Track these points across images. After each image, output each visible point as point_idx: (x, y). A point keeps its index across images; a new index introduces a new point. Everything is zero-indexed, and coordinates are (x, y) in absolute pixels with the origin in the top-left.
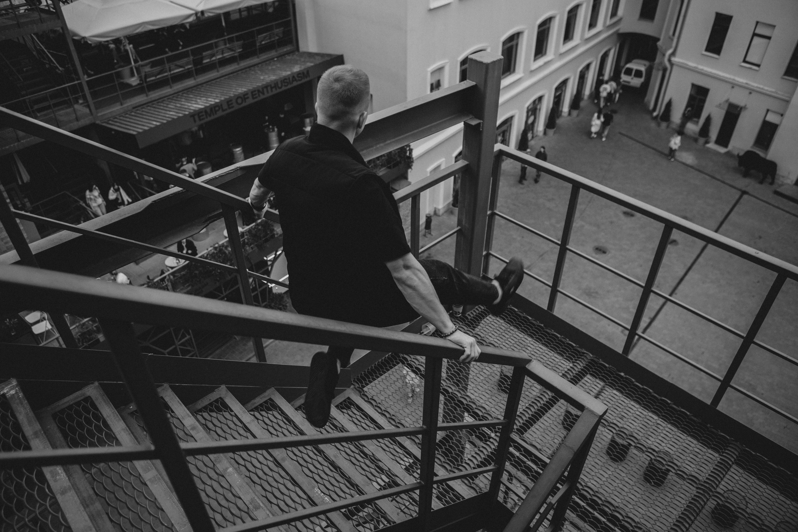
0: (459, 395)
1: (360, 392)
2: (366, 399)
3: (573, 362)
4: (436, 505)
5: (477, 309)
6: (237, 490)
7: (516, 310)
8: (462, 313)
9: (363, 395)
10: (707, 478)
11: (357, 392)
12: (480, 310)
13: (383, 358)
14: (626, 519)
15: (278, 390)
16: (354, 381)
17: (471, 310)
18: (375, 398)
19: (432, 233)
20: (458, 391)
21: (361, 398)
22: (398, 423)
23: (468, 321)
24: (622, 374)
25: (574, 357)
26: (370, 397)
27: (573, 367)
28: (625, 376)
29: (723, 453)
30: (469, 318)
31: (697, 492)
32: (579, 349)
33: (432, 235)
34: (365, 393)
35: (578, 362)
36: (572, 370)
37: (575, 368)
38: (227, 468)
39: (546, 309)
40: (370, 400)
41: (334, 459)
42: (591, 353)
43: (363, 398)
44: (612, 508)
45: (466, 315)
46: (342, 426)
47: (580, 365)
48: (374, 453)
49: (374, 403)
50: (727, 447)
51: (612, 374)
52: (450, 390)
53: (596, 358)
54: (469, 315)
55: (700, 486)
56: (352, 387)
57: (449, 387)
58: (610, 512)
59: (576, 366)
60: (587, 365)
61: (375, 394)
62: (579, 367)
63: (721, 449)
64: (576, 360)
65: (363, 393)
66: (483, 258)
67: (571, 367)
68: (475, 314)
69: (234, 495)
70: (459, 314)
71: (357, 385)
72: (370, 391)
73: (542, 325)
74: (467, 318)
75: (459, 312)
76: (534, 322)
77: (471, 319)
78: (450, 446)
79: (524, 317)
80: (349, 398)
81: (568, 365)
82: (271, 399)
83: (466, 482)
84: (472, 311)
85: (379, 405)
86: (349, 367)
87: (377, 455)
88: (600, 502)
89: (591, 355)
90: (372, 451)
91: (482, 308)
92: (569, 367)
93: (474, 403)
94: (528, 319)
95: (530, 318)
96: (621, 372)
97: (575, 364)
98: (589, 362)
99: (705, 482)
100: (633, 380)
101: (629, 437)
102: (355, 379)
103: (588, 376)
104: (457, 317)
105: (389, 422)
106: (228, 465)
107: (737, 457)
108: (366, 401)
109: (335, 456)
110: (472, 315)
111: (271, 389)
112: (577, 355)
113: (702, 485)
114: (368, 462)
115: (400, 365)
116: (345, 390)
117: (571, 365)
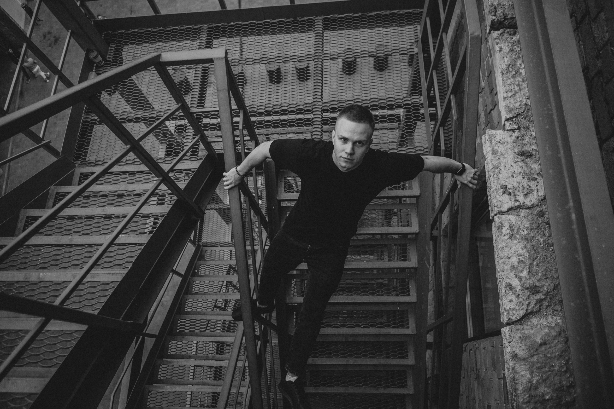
0: (147, 114)
1: (85, 164)
2: (93, 165)
3: (199, 38)
4: (182, 185)
5: (111, 50)
6: (57, 280)
7: (137, 30)
8: (103, 60)
9: (89, 164)
10: (315, 50)
11: (84, 165)
12: (113, 49)
13: (79, 131)
14: (290, 106)
15: (26, 208)
16: (74, 161)
17: (107, 53)
18: (98, 159)
19: (41, 19)
20: (145, 112)
21: (89, 167)
22: (126, 161)
23: (112, 63)
24: (232, 23)
25: (196, 34)
26: (94, 162)
27: (201, 41)
28: (234, 24)
29: (314, 29)
30: (111, 60)
31: (315, 62)
32: (195, 27)
33: (42, 20)
34: (89, 162)
35: (201, 36)
36: (202, 44)
37: (202, 41)
38: (39, 276)
39: (154, 14)
40: (96, 163)
41: (105, 213)
42: (204, 24)
43: (90, 166)
44: (279, 107)
45: (108, 59)
46: (92, 192)
47: (204, 37)
48: (126, 189)
49: (101, 163)
50: (314, 23)
51: (226, 28)
52: (139, 116)
53: (210, 25)
54: (109, 58)
55: (314, 58)
56: (76, 165)
57: (137, 114)
58: (279, 110)
59: (201, 40)
60: (208, 34)
61: (96, 157)
62: (204, 39)
63: (312, 27)
64: (199, 36)
65: (87, 163)
66: (81, 8)
67: (200, 43)
68: (112, 54)
69: (60, 284)
70: (102, 63)
71: (79, 162)
72: (90, 158)
73: (162, 28)
74: (110, 61)
75: (100, 61)
76: (155, 30)
77: (113, 60)
78: (175, 149)
79: (145, 31)
80: (81, 174)
81: (196, 43)
82: (28, 217)
83: (193, 159)
84: (109, 54)
85: (104, 161)
86: (62, 155)
87: (129, 189)
88: (271, 109)
89: (206, 25)
90: (124, 189)
91: (114, 46)
92: (198, 44)
93: (161, 112)
94: (149, 31)
95: (150, 29)
96: (230, 23)
97: (200, 39)
98: (208, 31)
99: (315, 53)
100: (241, 22)
101: (262, 60)
102: (73, 159)
103: (214, 41)
104: (102, 66)
105: (120, 165)
106: (37, 274)
107: (322, 26)
108: (94, 166)
109: (103, 211)
110: (111, 57)
111: (21, 212)
112: (197, 32)
113: (315, 56)
114: (128, 198)
115: (95, 126)
116: (74, 171)
117: (199, 41)
